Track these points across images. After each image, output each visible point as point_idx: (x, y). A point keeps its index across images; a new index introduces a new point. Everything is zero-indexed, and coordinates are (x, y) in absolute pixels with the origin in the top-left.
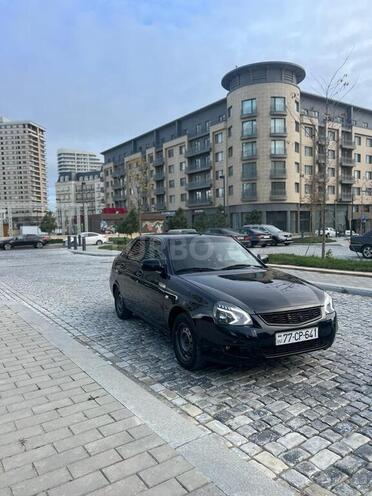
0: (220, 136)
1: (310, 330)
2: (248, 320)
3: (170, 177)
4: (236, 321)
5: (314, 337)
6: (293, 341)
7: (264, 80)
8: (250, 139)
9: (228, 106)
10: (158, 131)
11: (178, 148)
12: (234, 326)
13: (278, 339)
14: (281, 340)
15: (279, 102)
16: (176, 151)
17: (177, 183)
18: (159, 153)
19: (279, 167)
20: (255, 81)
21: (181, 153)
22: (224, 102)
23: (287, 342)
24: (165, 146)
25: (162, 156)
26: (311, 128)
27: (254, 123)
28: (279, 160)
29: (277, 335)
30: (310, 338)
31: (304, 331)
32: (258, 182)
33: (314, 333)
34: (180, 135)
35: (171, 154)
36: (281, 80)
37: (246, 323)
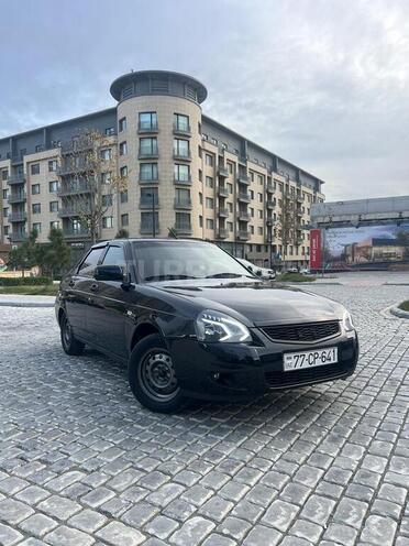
0: (107, 154)
1: (327, 351)
2: (245, 335)
3: (34, 200)
4: (229, 336)
5: (332, 362)
6: (306, 365)
7: (164, 92)
8: (150, 160)
9: (119, 118)
10: (15, 139)
11: (46, 162)
12: (225, 343)
13: (286, 362)
14: (291, 363)
15: (182, 120)
16: (44, 167)
17: (45, 207)
18: (17, 167)
19: (183, 196)
20: (153, 92)
21: (51, 170)
22: (113, 112)
23: (298, 367)
24: (26, 159)
25: (21, 172)
26: (211, 156)
27: (154, 142)
28: (182, 187)
29: (286, 356)
30: (327, 362)
31: (320, 352)
32: (160, 212)
33: (332, 356)
34: (49, 147)
35: (35, 170)
36: (183, 96)
37: (242, 339)
